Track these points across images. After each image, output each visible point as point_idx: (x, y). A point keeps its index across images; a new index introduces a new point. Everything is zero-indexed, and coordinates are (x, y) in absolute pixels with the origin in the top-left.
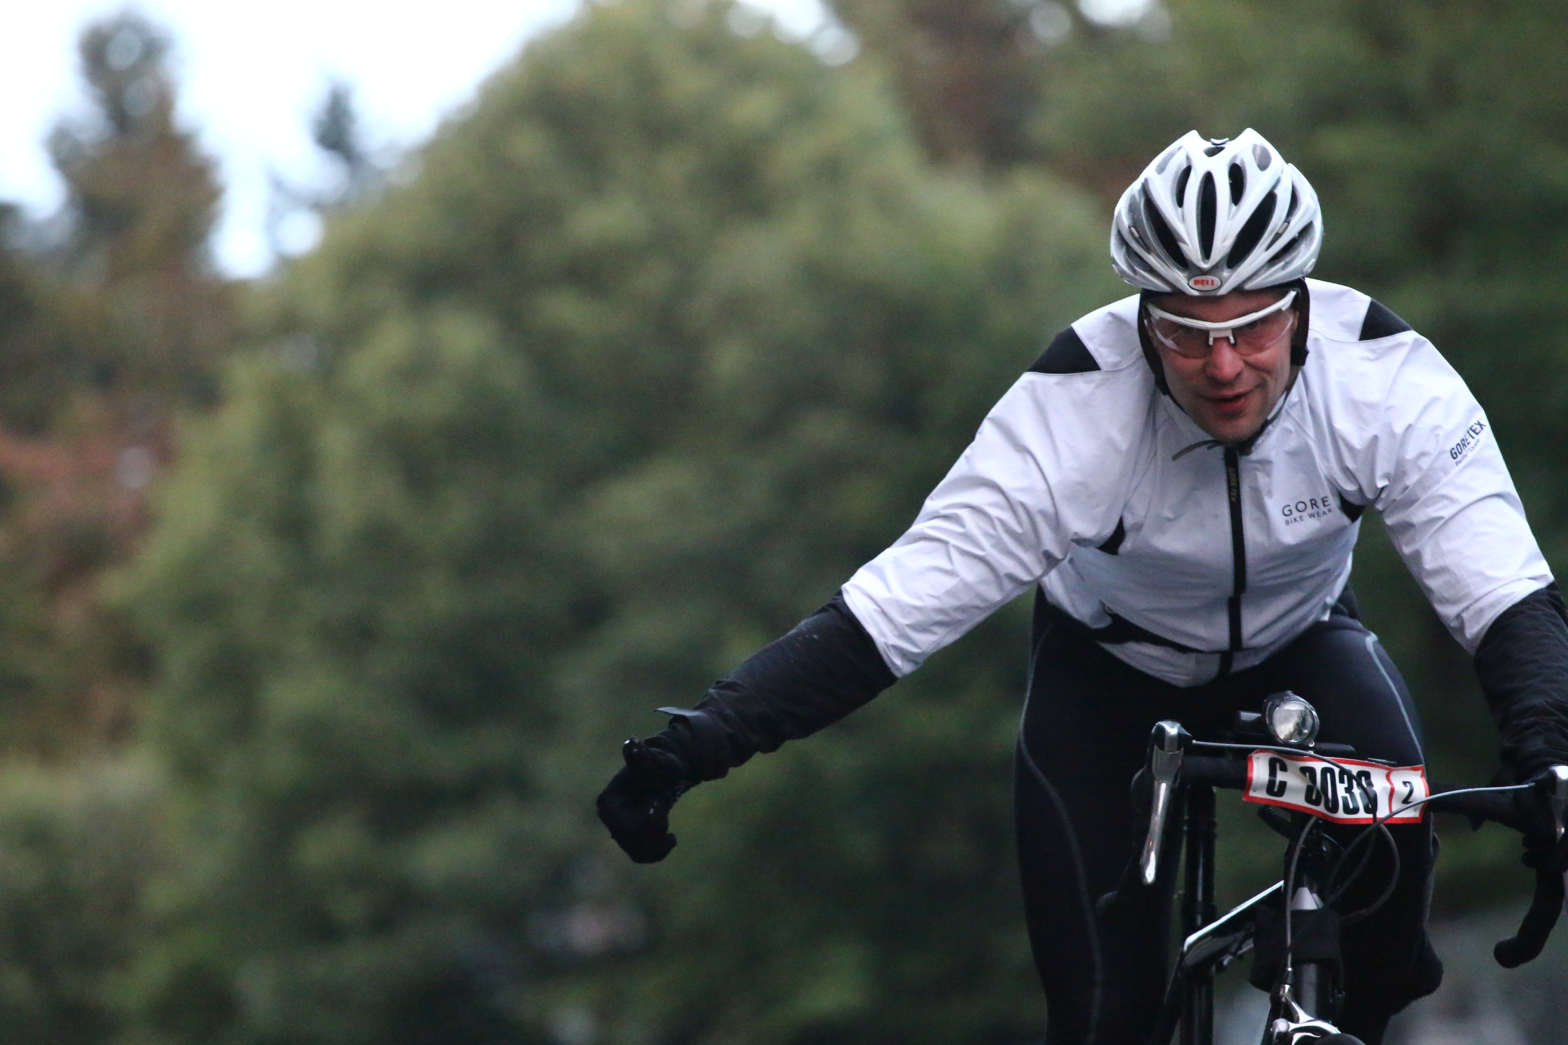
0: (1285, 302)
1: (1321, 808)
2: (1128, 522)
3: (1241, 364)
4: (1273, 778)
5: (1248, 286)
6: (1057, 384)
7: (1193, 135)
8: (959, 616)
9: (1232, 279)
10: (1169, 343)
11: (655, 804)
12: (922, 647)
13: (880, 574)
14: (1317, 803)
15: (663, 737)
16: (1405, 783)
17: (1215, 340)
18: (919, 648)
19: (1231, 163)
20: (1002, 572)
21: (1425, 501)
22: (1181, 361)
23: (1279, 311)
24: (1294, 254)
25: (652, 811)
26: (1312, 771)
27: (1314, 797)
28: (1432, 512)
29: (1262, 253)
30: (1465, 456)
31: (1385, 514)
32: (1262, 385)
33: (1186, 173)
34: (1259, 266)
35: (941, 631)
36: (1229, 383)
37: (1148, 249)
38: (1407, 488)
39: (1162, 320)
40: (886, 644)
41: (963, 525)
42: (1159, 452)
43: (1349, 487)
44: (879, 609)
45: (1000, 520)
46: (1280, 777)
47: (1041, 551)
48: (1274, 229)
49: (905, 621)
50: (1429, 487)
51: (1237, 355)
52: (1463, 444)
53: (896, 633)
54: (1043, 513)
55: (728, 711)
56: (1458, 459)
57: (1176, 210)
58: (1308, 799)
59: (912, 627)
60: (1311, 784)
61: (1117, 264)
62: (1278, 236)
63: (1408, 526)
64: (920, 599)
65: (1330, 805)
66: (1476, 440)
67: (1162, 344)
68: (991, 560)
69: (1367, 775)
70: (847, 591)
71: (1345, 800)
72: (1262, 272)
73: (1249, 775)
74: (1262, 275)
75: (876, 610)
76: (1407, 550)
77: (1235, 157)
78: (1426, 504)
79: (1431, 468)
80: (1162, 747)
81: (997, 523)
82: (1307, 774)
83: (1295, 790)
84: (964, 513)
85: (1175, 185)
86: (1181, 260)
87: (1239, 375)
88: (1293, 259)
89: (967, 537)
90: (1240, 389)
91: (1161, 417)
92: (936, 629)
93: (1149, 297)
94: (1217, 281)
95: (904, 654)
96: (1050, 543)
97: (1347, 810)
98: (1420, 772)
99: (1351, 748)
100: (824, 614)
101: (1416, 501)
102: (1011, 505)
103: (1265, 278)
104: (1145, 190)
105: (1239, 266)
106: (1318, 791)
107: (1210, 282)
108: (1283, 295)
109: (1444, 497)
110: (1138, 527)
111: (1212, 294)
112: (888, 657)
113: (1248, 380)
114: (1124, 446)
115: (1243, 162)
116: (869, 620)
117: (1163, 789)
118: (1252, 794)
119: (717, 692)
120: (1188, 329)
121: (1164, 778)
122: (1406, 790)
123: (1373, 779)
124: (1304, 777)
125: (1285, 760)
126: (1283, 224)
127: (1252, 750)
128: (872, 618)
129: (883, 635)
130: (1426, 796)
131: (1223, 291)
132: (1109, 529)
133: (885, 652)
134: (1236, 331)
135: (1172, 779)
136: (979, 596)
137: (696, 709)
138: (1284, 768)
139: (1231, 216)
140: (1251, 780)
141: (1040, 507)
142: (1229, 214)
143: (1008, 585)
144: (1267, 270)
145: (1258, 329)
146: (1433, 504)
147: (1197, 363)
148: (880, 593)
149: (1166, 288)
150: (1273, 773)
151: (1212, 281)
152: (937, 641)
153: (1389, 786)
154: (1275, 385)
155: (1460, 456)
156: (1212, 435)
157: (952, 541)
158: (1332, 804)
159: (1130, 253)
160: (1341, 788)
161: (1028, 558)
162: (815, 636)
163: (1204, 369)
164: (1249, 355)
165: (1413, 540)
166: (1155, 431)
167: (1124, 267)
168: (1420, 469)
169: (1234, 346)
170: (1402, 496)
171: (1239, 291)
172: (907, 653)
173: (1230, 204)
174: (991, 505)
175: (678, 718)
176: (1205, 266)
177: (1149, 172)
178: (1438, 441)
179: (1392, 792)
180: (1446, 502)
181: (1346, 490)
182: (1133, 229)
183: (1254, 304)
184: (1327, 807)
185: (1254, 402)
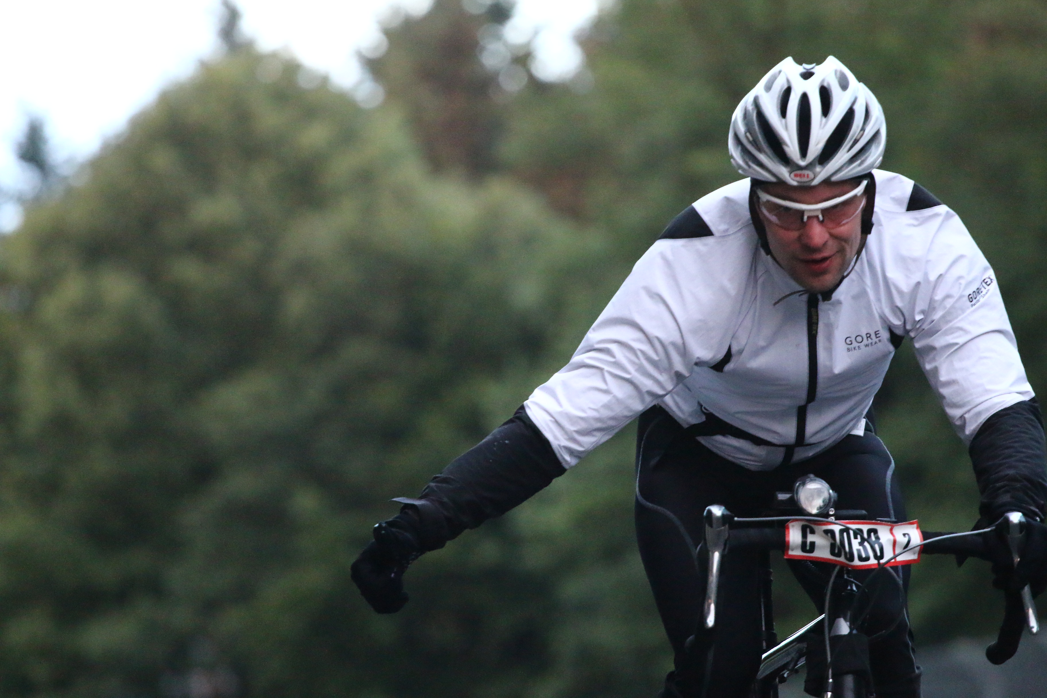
0: (859, 190)
1: (842, 559)
2: (734, 349)
3: (827, 236)
4: (804, 540)
5: (834, 179)
6: (683, 246)
7: (789, 61)
8: (612, 423)
9: (822, 173)
10: (773, 218)
11: (395, 570)
12: (585, 446)
13: (552, 393)
14: (839, 555)
15: (398, 520)
16: (904, 535)
17: (809, 218)
18: (583, 447)
19: (821, 85)
20: (644, 389)
21: (946, 330)
22: (782, 232)
23: (855, 196)
24: (867, 155)
25: (393, 575)
26: (832, 532)
27: (836, 551)
28: (950, 339)
29: (844, 154)
30: (978, 301)
31: (915, 340)
32: (841, 251)
33: (787, 92)
34: (842, 164)
35: (599, 434)
36: (816, 250)
37: (760, 150)
38: (933, 322)
39: (768, 201)
40: (559, 446)
41: (613, 356)
42: (758, 298)
43: (896, 322)
44: (553, 419)
45: (642, 352)
46: (811, 538)
47: (673, 372)
48: (853, 137)
49: (572, 428)
50: (950, 321)
51: (824, 229)
52: (978, 291)
53: (566, 437)
54: (674, 344)
55: (445, 500)
56: (973, 303)
57: (781, 121)
58: (832, 553)
59: (578, 432)
60: (833, 542)
61: (734, 159)
62: (856, 141)
63: (932, 349)
64: (583, 411)
65: (848, 556)
66: (986, 289)
67: (768, 220)
68: (636, 381)
69: (875, 531)
70: (529, 408)
71: (859, 551)
72: (844, 167)
73: (787, 539)
74: (844, 170)
75: (551, 421)
76: (928, 367)
77: (823, 81)
78: (946, 333)
79: (953, 307)
80: (711, 525)
81: (639, 354)
82: (829, 534)
83: (823, 547)
84: (614, 347)
85: (779, 101)
86: (784, 159)
87: (825, 244)
88: (866, 158)
89: (617, 364)
90: (826, 254)
91: (761, 271)
92: (595, 433)
93: (756, 184)
94: (811, 175)
95: (571, 452)
96: (679, 365)
97: (861, 559)
98: (915, 525)
99: (864, 512)
100: (510, 425)
101: (938, 331)
102: (649, 339)
103: (847, 173)
104: (756, 103)
105: (829, 163)
106: (838, 546)
107: (806, 176)
108: (858, 184)
109: (961, 329)
110: (740, 352)
111: (807, 184)
112: (562, 456)
113: (832, 247)
114: (733, 292)
115: (829, 84)
116: (546, 428)
117: (716, 556)
118: (791, 553)
119: (436, 485)
120: (787, 209)
121: (716, 547)
122: (905, 540)
123: (880, 534)
124: (826, 536)
125: (813, 526)
126: (859, 133)
127: (788, 521)
128: (548, 426)
129: (556, 437)
130: (921, 541)
131: (816, 182)
132: (721, 355)
133: (559, 452)
134: (824, 211)
135: (722, 547)
136: (627, 407)
137: (421, 498)
138: (813, 532)
139: (822, 126)
140: (788, 542)
141: (671, 339)
142: (821, 125)
143: (648, 399)
144: (847, 167)
145: (838, 209)
146: (953, 333)
147: (794, 234)
148: (553, 407)
149: (773, 179)
150: (804, 536)
151: (808, 175)
152: (595, 441)
153: (891, 538)
154: (851, 252)
155: (974, 301)
156: (803, 287)
157: (606, 368)
158: (850, 556)
159: (745, 151)
160: (855, 543)
161: (663, 378)
162: (507, 442)
163: (799, 238)
164: (833, 228)
165: (934, 359)
166: (756, 281)
167: (741, 162)
168: (945, 308)
169: (822, 222)
170: (929, 327)
171: (827, 182)
172: (574, 451)
173: (821, 116)
174: (634, 340)
175: (407, 506)
176: (803, 163)
177: (758, 90)
178: (960, 288)
179: (895, 543)
180: (961, 333)
181: (894, 324)
182: (748, 134)
183: (837, 191)
184: (846, 558)
185: (836, 262)
